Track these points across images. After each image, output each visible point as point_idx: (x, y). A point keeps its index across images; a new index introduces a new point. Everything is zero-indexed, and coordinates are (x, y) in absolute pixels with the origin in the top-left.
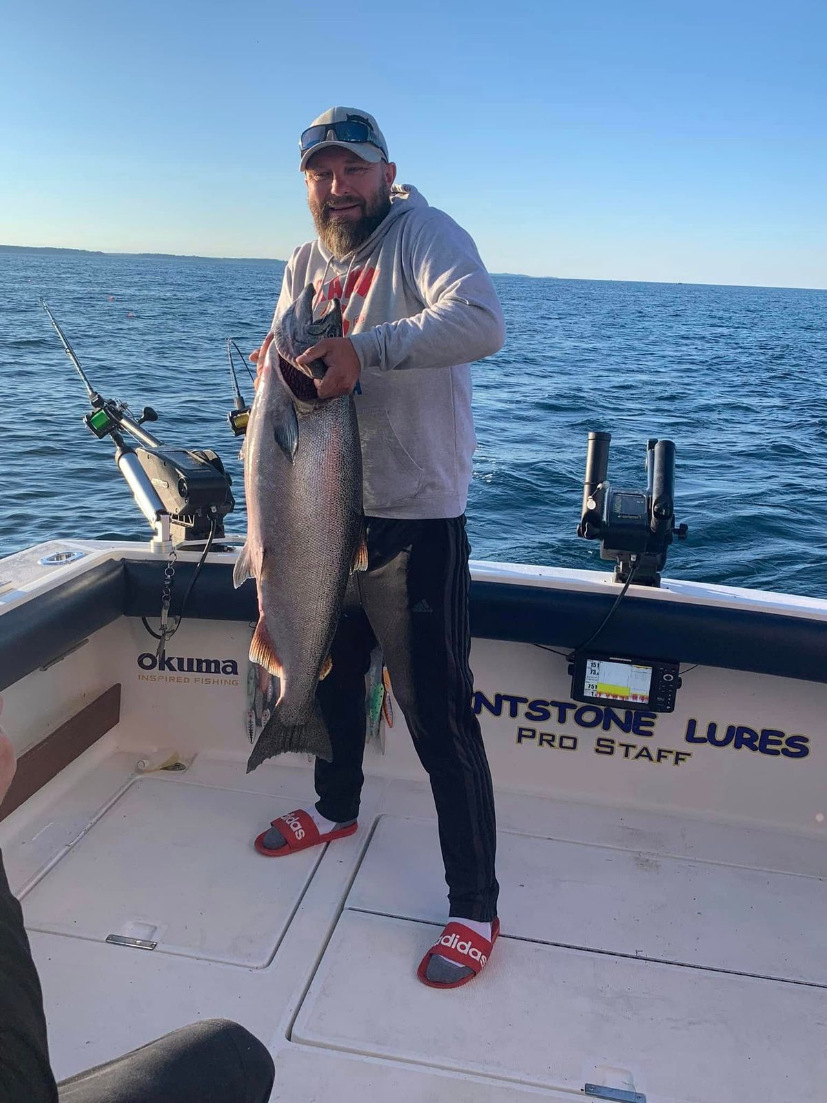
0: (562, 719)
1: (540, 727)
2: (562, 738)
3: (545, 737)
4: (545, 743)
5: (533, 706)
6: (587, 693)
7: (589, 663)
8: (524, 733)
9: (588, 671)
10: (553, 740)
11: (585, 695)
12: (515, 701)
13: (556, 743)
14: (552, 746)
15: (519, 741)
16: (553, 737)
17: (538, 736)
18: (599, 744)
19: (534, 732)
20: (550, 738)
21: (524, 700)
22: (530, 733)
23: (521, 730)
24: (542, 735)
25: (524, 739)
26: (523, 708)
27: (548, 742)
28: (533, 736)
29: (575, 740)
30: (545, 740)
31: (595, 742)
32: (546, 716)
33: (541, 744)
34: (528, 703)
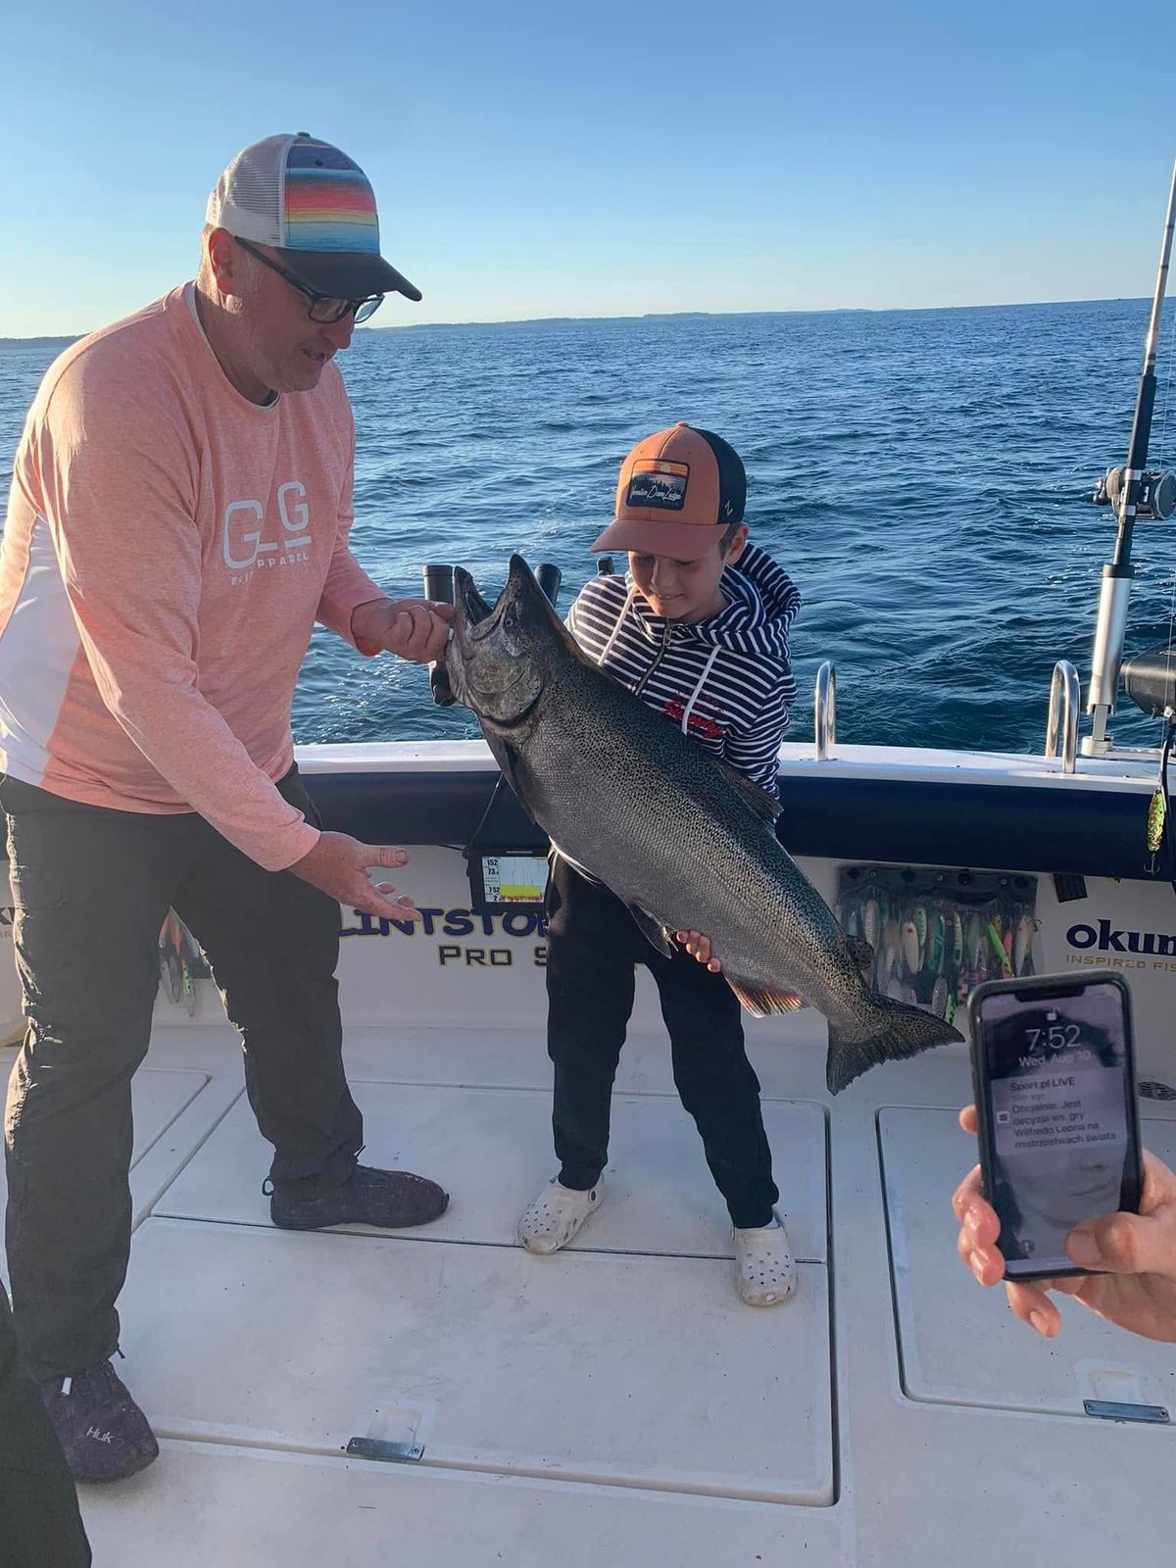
0: (488, 930)
1: (464, 942)
2: (493, 952)
3: (472, 954)
4: (472, 960)
5: (451, 917)
6: (489, 899)
7: (485, 861)
8: (446, 952)
9: (486, 871)
10: (483, 957)
11: (487, 900)
12: (428, 915)
13: (487, 959)
14: (482, 964)
15: (443, 962)
16: (482, 952)
17: (463, 953)
18: (537, 955)
19: (458, 949)
20: (478, 954)
21: (439, 912)
22: (454, 952)
23: (442, 949)
24: (468, 952)
25: (447, 960)
26: (439, 922)
27: (477, 959)
28: (458, 955)
29: (509, 953)
30: (473, 958)
31: (533, 952)
32: (469, 928)
33: (469, 963)
34: (444, 915)
